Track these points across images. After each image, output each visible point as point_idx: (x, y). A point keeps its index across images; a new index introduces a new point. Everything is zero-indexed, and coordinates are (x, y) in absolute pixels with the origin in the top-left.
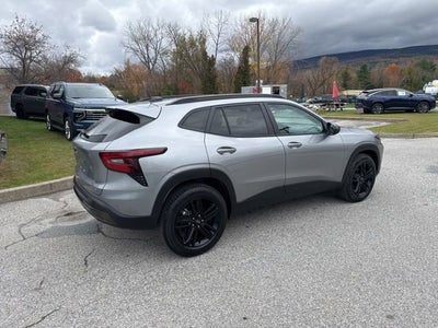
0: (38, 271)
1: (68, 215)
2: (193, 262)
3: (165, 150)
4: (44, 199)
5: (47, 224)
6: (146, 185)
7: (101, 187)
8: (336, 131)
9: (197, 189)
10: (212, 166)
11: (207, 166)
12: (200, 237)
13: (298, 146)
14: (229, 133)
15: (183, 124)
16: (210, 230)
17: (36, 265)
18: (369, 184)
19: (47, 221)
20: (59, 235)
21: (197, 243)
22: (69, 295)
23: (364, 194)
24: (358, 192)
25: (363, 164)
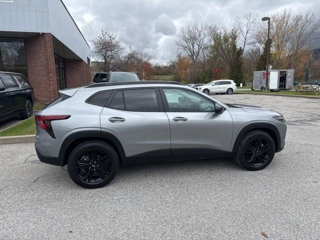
6: (55, 138)
9: (92, 144)
10: (102, 130)
11: (99, 129)
13: (183, 121)
14: (124, 108)
23: (260, 164)
24: (252, 162)
25: (257, 140)
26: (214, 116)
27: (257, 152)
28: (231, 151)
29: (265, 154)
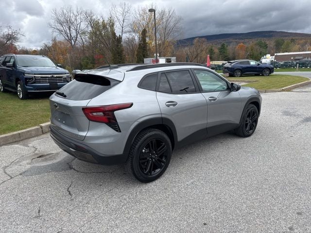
0: (32, 202)
1: (40, 157)
2: (151, 186)
4: (16, 146)
5: (25, 165)
6: (120, 132)
7: (83, 134)
8: (238, 89)
10: (163, 116)
11: (160, 116)
12: (155, 167)
13: (214, 100)
14: (171, 91)
15: (141, 85)
16: (161, 162)
17: (29, 198)
18: (254, 124)
19: (25, 162)
20: (39, 173)
21: (153, 172)
22: (65, 219)
23: (251, 131)
24: (248, 130)
27: (250, 122)
28: (239, 123)
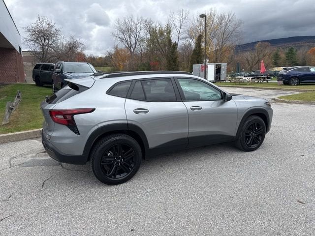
1: (45, 152)
2: (114, 188)
3: (93, 110)
5: (29, 158)
6: (79, 134)
7: (50, 134)
10: (129, 122)
11: (126, 122)
12: (121, 172)
13: (199, 109)
14: (145, 99)
15: (110, 92)
16: (128, 167)
17: (11, 185)
20: (34, 165)
21: (118, 176)
22: (24, 206)
23: (255, 145)
24: (250, 144)
25: (254, 123)
26: (222, 103)
27: (253, 135)
28: (235, 135)
29: (258, 136)
